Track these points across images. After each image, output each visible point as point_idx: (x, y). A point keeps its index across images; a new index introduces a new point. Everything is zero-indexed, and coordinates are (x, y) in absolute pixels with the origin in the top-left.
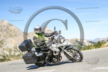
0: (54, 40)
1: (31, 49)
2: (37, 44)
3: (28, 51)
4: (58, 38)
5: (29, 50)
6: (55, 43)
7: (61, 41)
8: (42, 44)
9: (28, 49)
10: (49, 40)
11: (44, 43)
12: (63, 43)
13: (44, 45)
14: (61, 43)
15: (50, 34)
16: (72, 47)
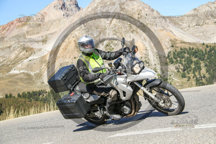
0: (120, 67)
1: (74, 87)
2: (85, 75)
3: (69, 92)
4: (128, 64)
5: (72, 89)
6: (123, 74)
7: (135, 69)
8: (95, 75)
9: (69, 86)
10: (109, 68)
11: (99, 75)
12: (139, 73)
13: (99, 79)
14: (135, 74)
15: (114, 54)
16: (158, 82)
